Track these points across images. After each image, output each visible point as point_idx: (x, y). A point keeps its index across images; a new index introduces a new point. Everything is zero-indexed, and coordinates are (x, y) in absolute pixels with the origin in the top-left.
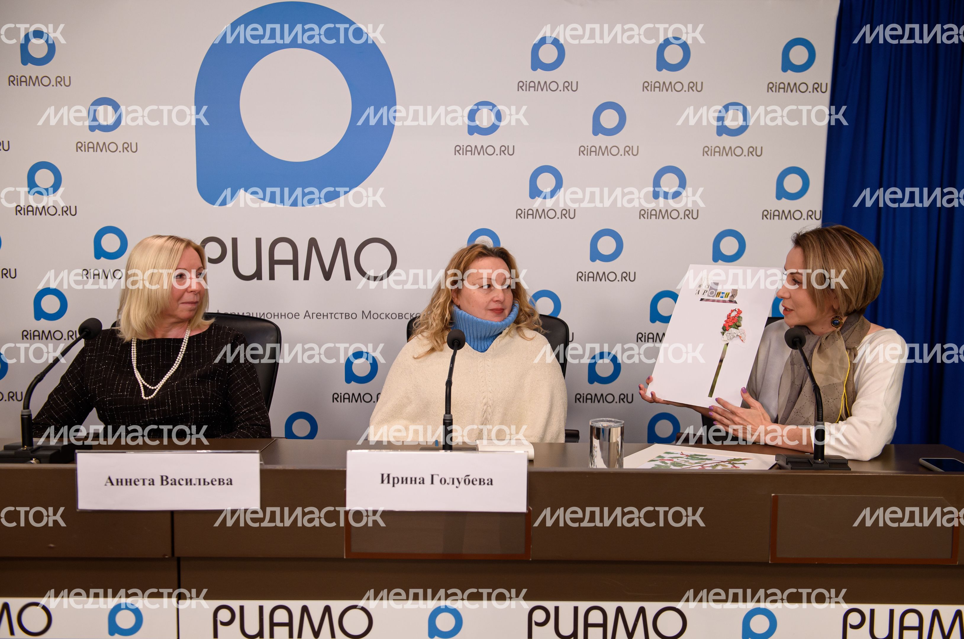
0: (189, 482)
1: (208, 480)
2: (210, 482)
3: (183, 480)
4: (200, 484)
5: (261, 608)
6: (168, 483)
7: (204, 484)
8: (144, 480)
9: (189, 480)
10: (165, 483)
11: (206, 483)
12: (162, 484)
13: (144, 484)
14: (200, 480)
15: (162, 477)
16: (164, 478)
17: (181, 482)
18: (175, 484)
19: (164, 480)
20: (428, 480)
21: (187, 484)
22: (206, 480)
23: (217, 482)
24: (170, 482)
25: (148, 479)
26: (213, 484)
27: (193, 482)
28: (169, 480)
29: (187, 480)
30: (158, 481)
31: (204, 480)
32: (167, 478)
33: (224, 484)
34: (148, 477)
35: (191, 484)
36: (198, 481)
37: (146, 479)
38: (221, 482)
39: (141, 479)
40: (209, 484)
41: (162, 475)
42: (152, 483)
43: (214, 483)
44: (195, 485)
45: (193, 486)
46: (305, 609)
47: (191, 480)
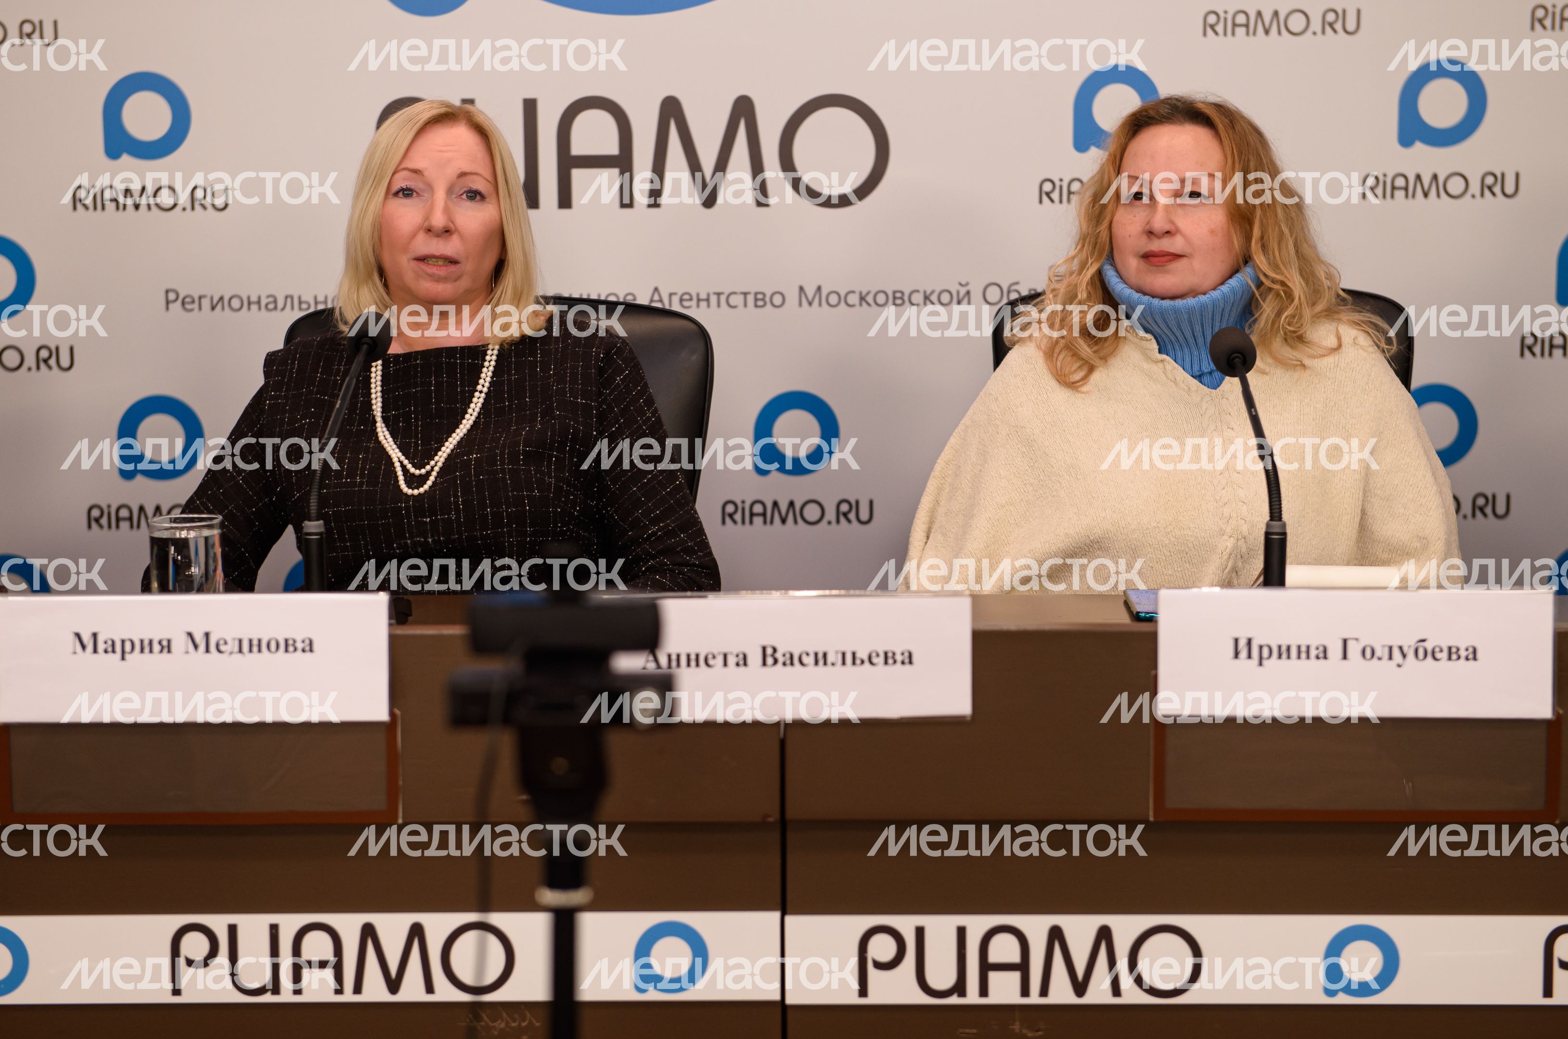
0: (821, 659)
1: (862, 654)
2: (866, 658)
3: (808, 654)
4: (844, 663)
5: (961, 932)
6: (776, 661)
7: (854, 663)
8: (725, 656)
9: (820, 656)
10: (770, 661)
11: (858, 662)
12: (764, 664)
13: (725, 664)
14: (844, 654)
15: (764, 649)
16: (769, 651)
17: (805, 659)
18: (792, 664)
19: (769, 656)
20: (1335, 651)
21: (816, 663)
22: (858, 655)
23: (881, 659)
24: (781, 659)
25: (735, 652)
26: (871, 663)
27: (831, 658)
28: (779, 655)
29: (816, 654)
30: (755, 658)
31: (854, 654)
32: (775, 650)
33: (895, 662)
34: (734, 648)
35: (825, 663)
36: (840, 656)
37: (731, 653)
38: (888, 658)
39: (719, 653)
40: (863, 662)
41: (765, 643)
42: (744, 661)
43: (875, 660)
44: (833, 664)
45: (829, 668)
46: (1056, 935)
47: (825, 655)
